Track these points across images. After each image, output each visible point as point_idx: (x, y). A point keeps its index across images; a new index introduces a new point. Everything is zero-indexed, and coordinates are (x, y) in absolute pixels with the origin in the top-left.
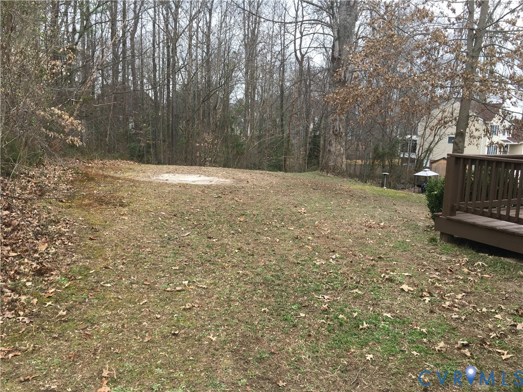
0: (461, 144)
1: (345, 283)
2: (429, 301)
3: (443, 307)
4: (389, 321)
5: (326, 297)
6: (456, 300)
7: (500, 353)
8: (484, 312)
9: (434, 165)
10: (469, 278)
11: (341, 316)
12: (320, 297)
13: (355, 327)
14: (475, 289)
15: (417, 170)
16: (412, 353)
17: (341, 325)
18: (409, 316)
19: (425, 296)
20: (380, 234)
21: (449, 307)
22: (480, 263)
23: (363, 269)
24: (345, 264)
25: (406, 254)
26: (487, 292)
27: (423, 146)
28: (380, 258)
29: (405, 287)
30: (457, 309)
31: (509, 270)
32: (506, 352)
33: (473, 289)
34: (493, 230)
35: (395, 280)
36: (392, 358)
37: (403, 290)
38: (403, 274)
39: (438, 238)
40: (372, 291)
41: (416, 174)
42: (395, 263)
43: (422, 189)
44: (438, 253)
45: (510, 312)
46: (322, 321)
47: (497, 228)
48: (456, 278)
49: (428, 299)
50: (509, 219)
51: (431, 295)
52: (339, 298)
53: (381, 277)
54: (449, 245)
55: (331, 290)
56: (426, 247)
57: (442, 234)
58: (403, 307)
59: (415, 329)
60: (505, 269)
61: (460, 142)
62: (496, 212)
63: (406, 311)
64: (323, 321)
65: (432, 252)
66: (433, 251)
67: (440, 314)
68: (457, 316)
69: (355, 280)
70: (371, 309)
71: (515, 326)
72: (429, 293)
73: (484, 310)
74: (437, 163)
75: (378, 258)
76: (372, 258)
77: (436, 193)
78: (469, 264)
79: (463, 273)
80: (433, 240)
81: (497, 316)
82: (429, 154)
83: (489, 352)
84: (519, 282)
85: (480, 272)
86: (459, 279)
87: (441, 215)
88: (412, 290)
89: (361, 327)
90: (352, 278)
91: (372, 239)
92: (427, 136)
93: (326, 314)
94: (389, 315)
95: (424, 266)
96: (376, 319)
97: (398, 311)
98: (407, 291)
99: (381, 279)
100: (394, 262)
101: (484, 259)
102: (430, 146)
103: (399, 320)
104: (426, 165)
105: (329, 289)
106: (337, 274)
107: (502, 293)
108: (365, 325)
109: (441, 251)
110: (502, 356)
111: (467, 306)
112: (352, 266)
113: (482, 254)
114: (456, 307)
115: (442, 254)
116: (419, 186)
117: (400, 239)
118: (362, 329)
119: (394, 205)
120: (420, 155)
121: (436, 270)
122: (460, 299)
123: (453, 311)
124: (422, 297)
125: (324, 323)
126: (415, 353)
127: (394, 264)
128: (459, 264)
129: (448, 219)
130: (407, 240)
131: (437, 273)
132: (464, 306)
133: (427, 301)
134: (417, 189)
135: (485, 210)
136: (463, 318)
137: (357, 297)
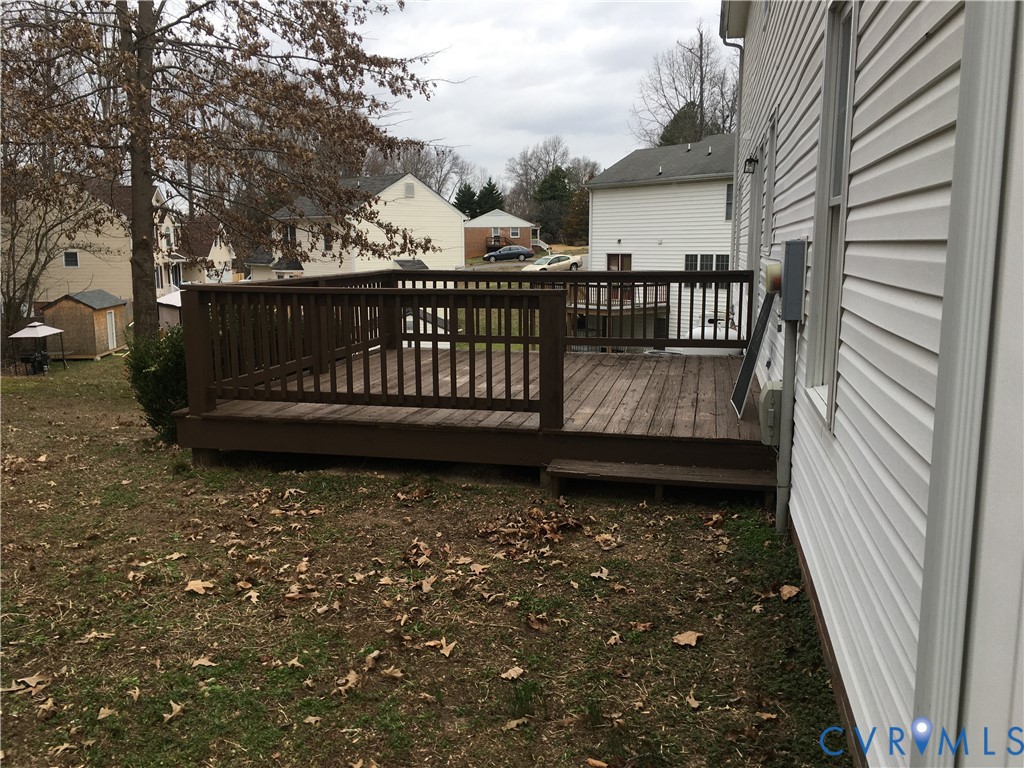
0: (147, 265)
1: (53, 626)
2: (258, 597)
3: (289, 598)
4: (213, 676)
5: (32, 680)
6: (303, 576)
7: (435, 647)
8: (360, 581)
9: (49, 312)
10: (294, 525)
11: (104, 713)
12: (14, 687)
13: (153, 724)
14: (316, 543)
15: (13, 327)
16: (306, 721)
17: (116, 733)
18: (242, 644)
19: (243, 589)
20: (53, 483)
21: (301, 596)
22: (292, 491)
23: (72, 576)
24: (20, 579)
25: (142, 512)
26: (336, 541)
27: (14, 274)
28: (94, 538)
29: (196, 585)
30: (316, 594)
31: (343, 489)
32: (443, 641)
33: (312, 544)
34: (297, 423)
35: (163, 577)
36: (277, 755)
37: (193, 593)
38: (168, 557)
39: (189, 461)
40: (131, 621)
41: (13, 336)
42: (135, 539)
43: (33, 366)
44: (203, 493)
45: (396, 566)
46: (62, 748)
47: (306, 418)
48: (272, 533)
49: (254, 594)
50: (319, 397)
51: (255, 583)
52: (65, 668)
53: (129, 582)
54: (217, 472)
55: (30, 658)
56: (172, 485)
57: (196, 451)
58: (218, 630)
59: (275, 667)
60: (335, 490)
61: (146, 260)
62: (296, 389)
63: (229, 636)
64: (66, 745)
65: (192, 494)
66: (192, 490)
67: (293, 615)
68: (325, 608)
69: (72, 611)
70: (158, 663)
71: (419, 587)
72: (249, 580)
73: (359, 577)
74: (54, 309)
75: (89, 539)
76: (76, 544)
77: (153, 369)
78: (275, 498)
79: (275, 519)
80: (180, 469)
81: (383, 581)
82: (33, 291)
83: (418, 653)
84: (370, 506)
85: (302, 508)
86: (278, 532)
87: (188, 414)
88: (212, 586)
89: (167, 716)
90: (63, 608)
91: (41, 499)
92: (19, 252)
93: (58, 724)
94: (204, 661)
95: (196, 525)
96: (184, 682)
97: (216, 644)
98: (202, 592)
99: (131, 586)
100: (131, 539)
101: (294, 483)
102: (30, 274)
103: (231, 664)
104: (29, 314)
105: (21, 655)
106: (16, 610)
107: (359, 535)
108: (177, 708)
109: (206, 486)
110: (442, 652)
111: (326, 579)
112: (40, 578)
113: (285, 473)
114: (313, 590)
115: (214, 492)
116: (25, 360)
117: (103, 484)
118: (171, 720)
119: (32, 409)
120: (11, 295)
121: (226, 528)
122: (307, 571)
123: (310, 601)
124: (239, 593)
125: (72, 750)
126: (311, 719)
127: (133, 541)
128: (257, 504)
129: (205, 419)
130: (124, 482)
131: (233, 534)
132: (322, 582)
133: (254, 600)
134: (22, 367)
135: (258, 388)
136: (336, 605)
137: (107, 649)
